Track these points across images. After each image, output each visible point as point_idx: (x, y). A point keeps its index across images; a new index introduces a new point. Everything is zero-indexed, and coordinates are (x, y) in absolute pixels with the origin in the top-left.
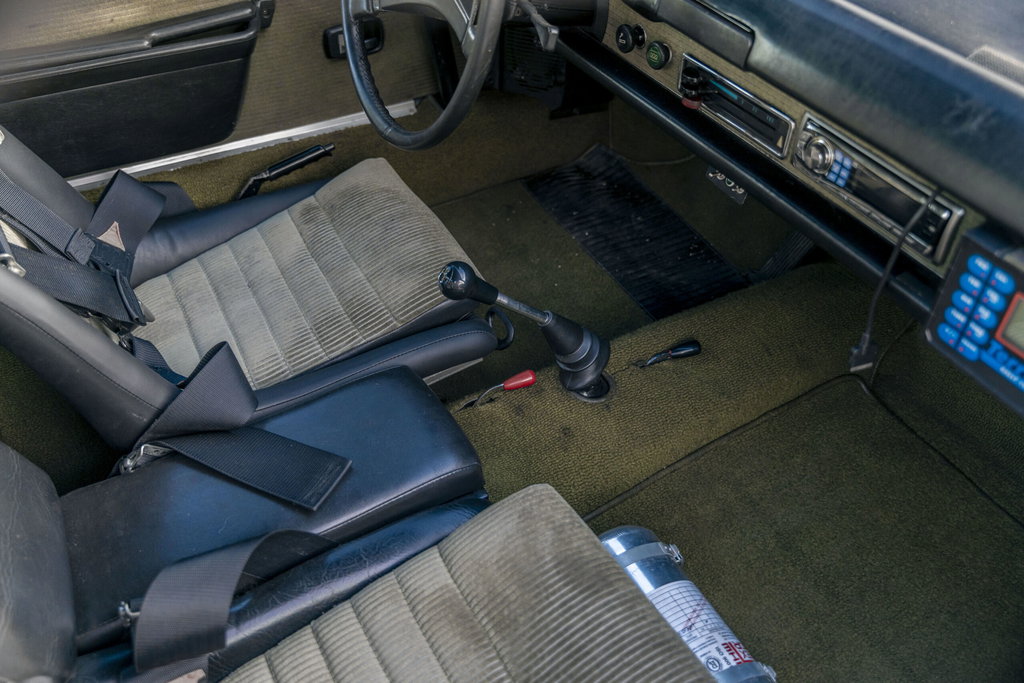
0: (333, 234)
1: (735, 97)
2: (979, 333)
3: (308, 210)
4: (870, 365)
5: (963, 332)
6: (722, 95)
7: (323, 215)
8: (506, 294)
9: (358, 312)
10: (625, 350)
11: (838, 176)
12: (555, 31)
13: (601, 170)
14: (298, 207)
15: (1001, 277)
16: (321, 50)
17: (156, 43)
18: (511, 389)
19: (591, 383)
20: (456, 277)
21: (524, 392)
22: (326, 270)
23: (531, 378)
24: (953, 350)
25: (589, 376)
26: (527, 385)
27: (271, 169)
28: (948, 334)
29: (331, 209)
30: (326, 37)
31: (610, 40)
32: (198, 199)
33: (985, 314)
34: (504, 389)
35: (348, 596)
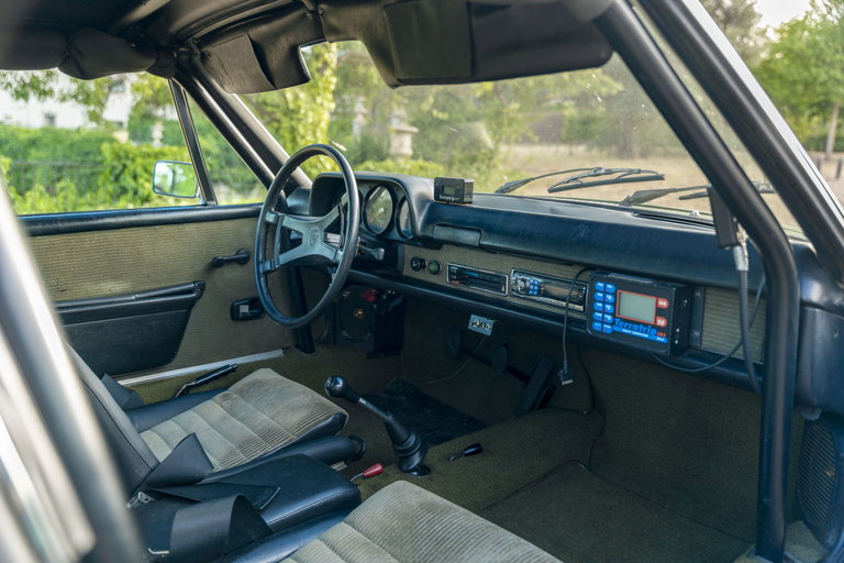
0: (244, 402)
1: (476, 275)
2: (609, 317)
3: (225, 396)
4: (570, 381)
5: (603, 322)
6: (471, 277)
7: (235, 396)
8: (364, 398)
9: (267, 435)
10: (435, 453)
11: (534, 290)
12: (383, 250)
13: (401, 390)
14: (218, 397)
15: (609, 286)
16: (229, 316)
17: (137, 299)
18: (368, 477)
19: (418, 465)
20: (337, 383)
21: (376, 477)
22: (242, 420)
23: (380, 468)
24: (602, 333)
25: (416, 460)
26: (378, 473)
27: (197, 380)
28: (597, 325)
29: (241, 392)
30: (232, 306)
31: (407, 271)
32: (146, 400)
33: (608, 307)
34: (364, 477)
35: (289, 556)
